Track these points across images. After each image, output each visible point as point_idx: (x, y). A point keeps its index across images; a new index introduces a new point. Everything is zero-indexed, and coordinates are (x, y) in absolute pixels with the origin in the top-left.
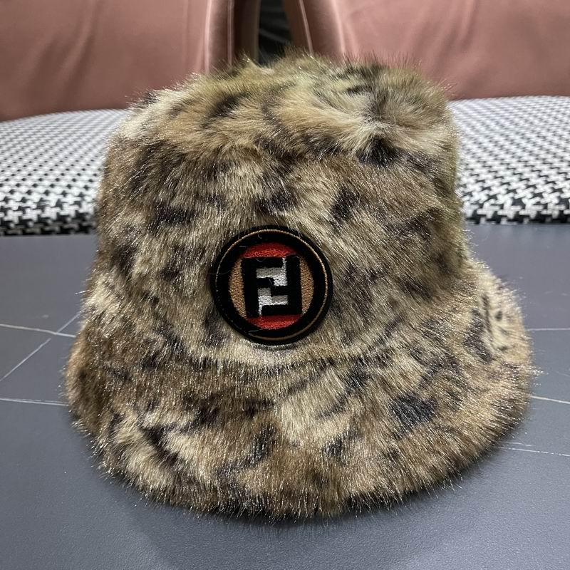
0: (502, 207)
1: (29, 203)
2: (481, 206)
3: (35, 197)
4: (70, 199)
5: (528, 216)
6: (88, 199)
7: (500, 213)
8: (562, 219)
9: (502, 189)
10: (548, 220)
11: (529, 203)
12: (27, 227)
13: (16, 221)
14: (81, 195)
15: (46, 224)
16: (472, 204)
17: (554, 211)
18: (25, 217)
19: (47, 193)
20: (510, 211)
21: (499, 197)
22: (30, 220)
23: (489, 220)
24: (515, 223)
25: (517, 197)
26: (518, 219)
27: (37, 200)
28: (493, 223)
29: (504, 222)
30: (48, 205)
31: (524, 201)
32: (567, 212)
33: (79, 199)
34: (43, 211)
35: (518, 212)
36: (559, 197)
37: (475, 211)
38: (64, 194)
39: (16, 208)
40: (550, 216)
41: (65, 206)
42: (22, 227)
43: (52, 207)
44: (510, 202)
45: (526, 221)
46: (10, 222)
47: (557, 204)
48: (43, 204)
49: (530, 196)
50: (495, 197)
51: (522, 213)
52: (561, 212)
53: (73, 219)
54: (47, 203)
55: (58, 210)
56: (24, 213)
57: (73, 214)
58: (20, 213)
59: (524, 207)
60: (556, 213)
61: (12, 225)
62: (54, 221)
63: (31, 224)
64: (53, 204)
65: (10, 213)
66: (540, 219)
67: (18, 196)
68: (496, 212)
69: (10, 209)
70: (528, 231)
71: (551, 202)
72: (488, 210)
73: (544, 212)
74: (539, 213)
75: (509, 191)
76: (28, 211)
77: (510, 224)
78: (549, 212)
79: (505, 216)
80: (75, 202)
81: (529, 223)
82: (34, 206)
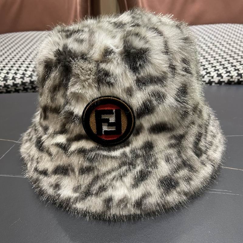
0: (212, 77)
2: (204, 77)
3: (2, 75)
4: (19, 76)
5: (224, 82)
6: (27, 76)
7: (212, 80)
8: (239, 83)
9: (213, 69)
10: (233, 83)
11: (225, 76)
14: (24, 74)
15: (8, 88)
17: (235, 79)
19: (8, 73)
20: (216, 79)
21: (211, 73)
23: (207, 83)
24: (218, 85)
25: (219, 73)
26: (220, 83)
27: (3, 77)
28: (209, 85)
29: (213, 84)
31: (222, 75)
32: (241, 80)
33: (22, 76)
34: (7, 82)
35: (220, 80)
36: (238, 73)
38: (16, 73)
40: (234, 81)
41: (17, 79)
43: (10, 80)
44: (216, 75)
45: (223, 84)
47: (237, 76)
48: (6, 78)
49: (225, 72)
50: (209, 73)
51: (222, 80)
52: (239, 80)
53: (20, 85)
54: (8, 78)
55: (13, 81)
57: (20, 83)
59: (222, 77)
60: (236, 80)
62: (12, 86)
64: (11, 78)
66: (229, 83)
68: (210, 80)
70: (224, 88)
71: (234, 75)
72: (206, 79)
73: (231, 80)
74: (229, 80)
75: (215, 70)
77: (216, 85)
78: (233, 80)
79: (214, 82)
80: (21, 77)
81: (224, 85)
82: (2, 79)
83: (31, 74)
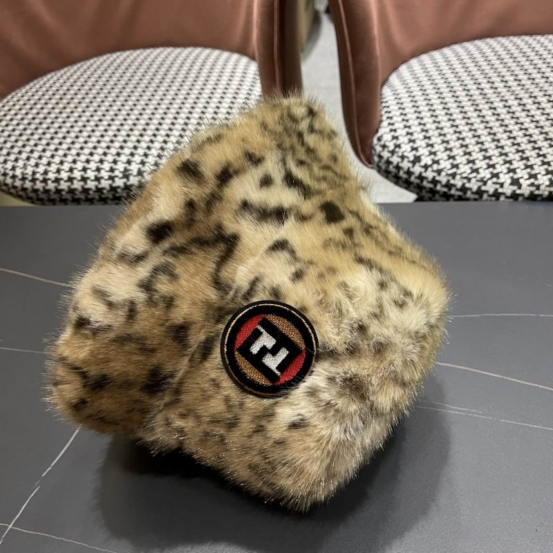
0: (502, 185)
1: (117, 173)
2: (485, 183)
3: (120, 167)
4: (148, 168)
5: (522, 195)
7: (500, 190)
9: (505, 168)
10: (539, 198)
11: (525, 183)
12: (117, 192)
13: (108, 187)
14: (156, 164)
15: (131, 190)
16: (477, 181)
17: (544, 191)
18: (114, 185)
19: (129, 162)
20: (508, 189)
21: (501, 175)
22: (119, 187)
23: (490, 196)
24: (511, 200)
25: (515, 177)
26: (515, 196)
27: (122, 170)
28: (493, 199)
29: (502, 198)
30: (131, 174)
31: (521, 181)
33: (155, 168)
34: (128, 180)
35: (515, 191)
37: (480, 187)
38: (143, 163)
39: (106, 177)
40: (541, 195)
41: (145, 174)
42: (113, 192)
43: (135, 176)
44: (509, 181)
45: (520, 199)
46: (103, 189)
47: (547, 186)
48: (127, 173)
49: (527, 177)
50: (496, 176)
51: (518, 192)
54: (131, 172)
55: (139, 178)
56: (114, 181)
58: (110, 182)
59: (520, 187)
60: (546, 193)
61: (105, 191)
62: (137, 187)
63: (119, 190)
64: (135, 172)
65: (102, 181)
66: (533, 198)
67: (106, 166)
68: (496, 190)
69: (102, 178)
71: (543, 184)
72: (490, 187)
73: (537, 192)
74: (532, 193)
75: (509, 171)
76: (116, 179)
77: (507, 200)
78: (540, 192)
79: (504, 194)
80: (152, 170)
81: (523, 201)
82: (121, 175)
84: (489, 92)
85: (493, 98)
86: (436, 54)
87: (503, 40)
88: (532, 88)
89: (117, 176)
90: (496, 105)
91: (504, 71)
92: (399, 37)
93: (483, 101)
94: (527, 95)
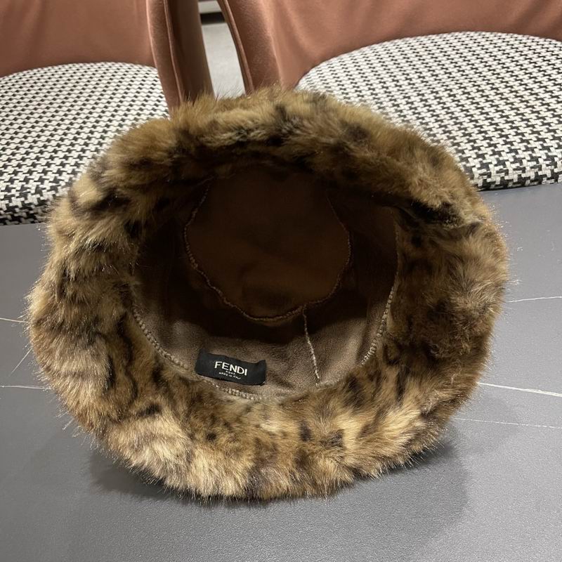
1: (13, 192)
3: (17, 185)
4: (47, 185)
6: (63, 184)
12: (15, 212)
13: (5, 208)
14: (56, 181)
15: (31, 209)
18: (11, 205)
19: (27, 180)
22: (17, 207)
27: (19, 188)
33: (54, 184)
34: (26, 198)
38: (41, 180)
39: (2, 197)
41: (44, 192)
42: (11, 213)
43: (32, 194)
48: (24, 192)
54: (28, 190)
55: (38, 196)
56: (10, 201)
57: (51, 198)
58: (7, 202)
62: (36, 206)
63: (17, 210)
64: (33, 191)
76: (13, 198)
80: (51, 187)
82: (17, 194)
83: (70, 179)
84: (393, 90)
85: (397, 95)
86: (345, 57)
87: (411, 40)
88: (435, 84)
89: (13, 196)
90: (399, 101)
91: (409, 70)
92: (305, 41)
93: (387, 99)
94: (429, 91)
